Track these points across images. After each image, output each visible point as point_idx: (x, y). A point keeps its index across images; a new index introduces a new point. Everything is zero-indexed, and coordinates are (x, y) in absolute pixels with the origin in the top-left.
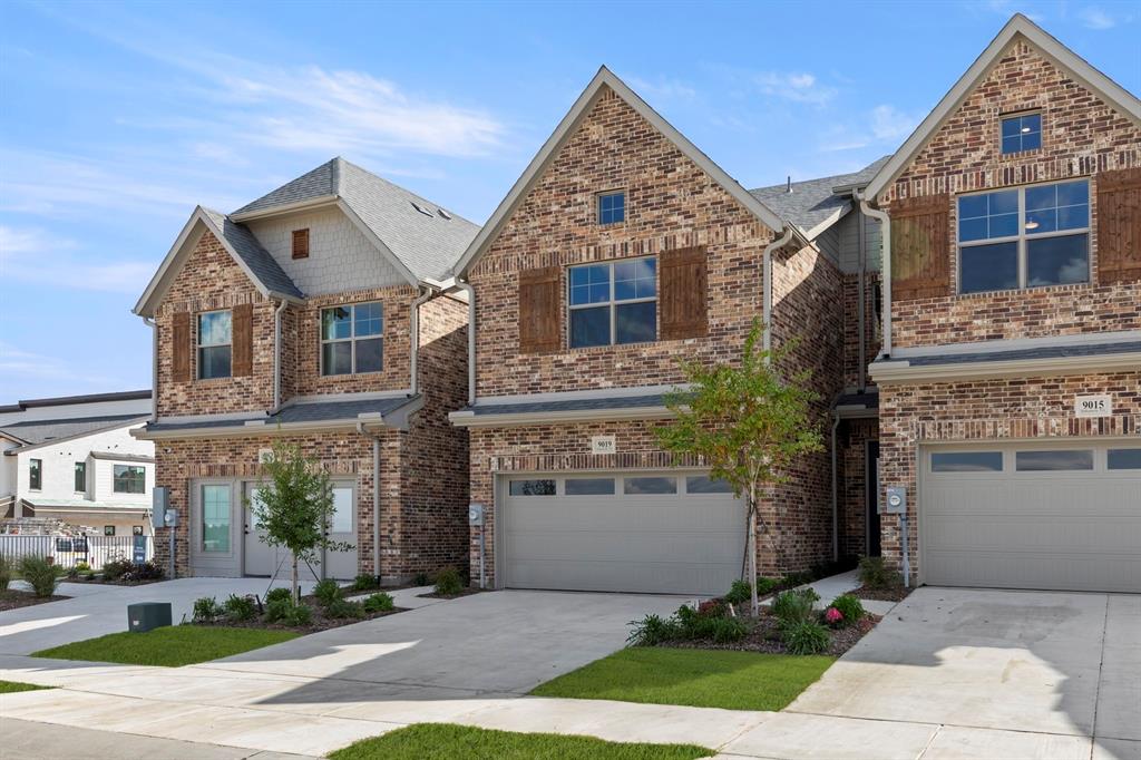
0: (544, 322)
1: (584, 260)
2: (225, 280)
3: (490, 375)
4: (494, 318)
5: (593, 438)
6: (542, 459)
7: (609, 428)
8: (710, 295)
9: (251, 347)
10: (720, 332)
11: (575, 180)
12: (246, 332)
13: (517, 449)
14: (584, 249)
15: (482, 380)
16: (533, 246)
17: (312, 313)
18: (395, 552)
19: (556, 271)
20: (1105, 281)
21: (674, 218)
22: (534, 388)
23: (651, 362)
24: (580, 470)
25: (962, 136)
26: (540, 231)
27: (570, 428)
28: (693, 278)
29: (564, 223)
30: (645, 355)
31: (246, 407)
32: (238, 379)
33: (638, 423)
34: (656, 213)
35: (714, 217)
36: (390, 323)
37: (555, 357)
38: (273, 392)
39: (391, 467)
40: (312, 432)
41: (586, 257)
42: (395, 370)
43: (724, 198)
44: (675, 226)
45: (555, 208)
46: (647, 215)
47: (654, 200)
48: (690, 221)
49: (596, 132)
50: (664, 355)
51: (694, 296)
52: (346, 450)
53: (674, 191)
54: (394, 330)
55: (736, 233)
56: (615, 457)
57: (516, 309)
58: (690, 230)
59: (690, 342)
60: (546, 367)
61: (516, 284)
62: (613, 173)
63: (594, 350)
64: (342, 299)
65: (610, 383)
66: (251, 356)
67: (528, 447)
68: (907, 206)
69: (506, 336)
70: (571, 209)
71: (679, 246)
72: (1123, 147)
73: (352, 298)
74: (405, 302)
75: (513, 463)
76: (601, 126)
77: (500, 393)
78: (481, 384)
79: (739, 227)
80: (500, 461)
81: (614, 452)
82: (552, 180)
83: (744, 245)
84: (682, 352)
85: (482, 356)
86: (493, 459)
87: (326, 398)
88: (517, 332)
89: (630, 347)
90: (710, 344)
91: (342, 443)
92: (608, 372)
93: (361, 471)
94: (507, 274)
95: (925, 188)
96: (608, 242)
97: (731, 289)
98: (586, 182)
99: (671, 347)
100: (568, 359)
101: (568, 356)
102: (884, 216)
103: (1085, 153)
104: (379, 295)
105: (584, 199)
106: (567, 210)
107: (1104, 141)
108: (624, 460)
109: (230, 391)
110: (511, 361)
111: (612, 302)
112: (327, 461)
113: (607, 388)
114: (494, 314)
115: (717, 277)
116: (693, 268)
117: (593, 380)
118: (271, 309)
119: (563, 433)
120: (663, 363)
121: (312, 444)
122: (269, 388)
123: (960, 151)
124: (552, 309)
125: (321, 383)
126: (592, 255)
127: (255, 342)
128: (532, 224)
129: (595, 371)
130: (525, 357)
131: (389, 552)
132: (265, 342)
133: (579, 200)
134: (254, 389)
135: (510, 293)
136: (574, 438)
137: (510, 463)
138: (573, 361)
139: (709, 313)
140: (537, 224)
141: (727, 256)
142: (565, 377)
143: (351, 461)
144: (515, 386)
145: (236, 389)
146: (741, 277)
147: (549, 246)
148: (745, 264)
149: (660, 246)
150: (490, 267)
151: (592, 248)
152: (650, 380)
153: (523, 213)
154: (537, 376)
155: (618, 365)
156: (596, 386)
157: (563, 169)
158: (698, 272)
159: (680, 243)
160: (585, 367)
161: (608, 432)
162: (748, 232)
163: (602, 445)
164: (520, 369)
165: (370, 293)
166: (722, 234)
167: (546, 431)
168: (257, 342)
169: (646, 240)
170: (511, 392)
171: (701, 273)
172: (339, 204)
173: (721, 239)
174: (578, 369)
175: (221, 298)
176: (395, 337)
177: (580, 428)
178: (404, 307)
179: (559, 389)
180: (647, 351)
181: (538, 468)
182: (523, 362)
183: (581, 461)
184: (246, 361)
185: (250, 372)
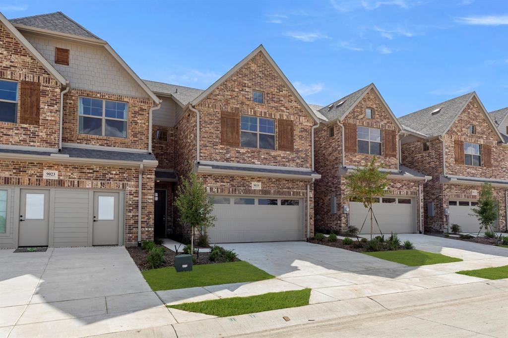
0: (232, 134)
1: (249, 114)
2: (11, 62)
3: (206, 152)
4: (208, 128)
5: (252, 183)
6: (231, 189)
7: (259, 179)
8: (294, 138)
9: (38, 109)
10: (298, 151)
11: (245, 82)
12: (34, 98)
13: (219, 184)
14: (249, 110)
15: (202, 153)
16: (227, 103)
17: (73, 98)
18: (150, 229)
19: (238, 114)
21: (282, 108)
22: (227, 160)
23: (275, 157)
24: (247, 195)
25: (359, 110)
26: (230, 97)
27: (243, 178)
28: (289, 131)
29: (241, 97)
30: (272, 154)
31: (32, 144)
32: (25, 126)
33: (270, 179)
34: (276, 104)
35: (295, 112)
36: (133, 115)
37: (237, 149)
38: (58, 137)
39: (149, 187)
40: (92, 164)
41: (250, 113)
42: (136, 139)
43: (299, 107)
44: (283, 111)
45: (236, 90)
46: (272, 104)
47: (275, 99)
48: (288, 111)
49: (254, 67)
50: (279, 156)
51: (289, 137)
52: (117, 177)
53: (282, 99)
54: (136, 119)
55: (302, 119)
56: (261, 191)
57: (219, 126)
58: (288, 114)
59: (288, 152)
60: (233, 152)
61: (219, 116)
62: (260, 85)
63: (254, 149)
64: (99, 95)
65: (259, 163)
66: (38, 114)
67: (224, 184)
68: (347, 125)
69: (214, 136)
70: (244, 92)
71: (284, 119)
72: (388, 124)
73: (107, 97)
74: (143, 107)
75: (217, 190)
76: (256, 66)
77: (211, 160)
78: (201, 155)
79: (304, 118)
80: (211, 189)
81: (261, 189)
82: (236, 78)
83: (305, 124)
84: (285, 155)
85: (202, 142)
86: (208, 188)
87: (83, 146)
88: (220, 136)
89: (268, 150)
90: (294, 155)
91: (114, 172)
92: (259, 158)
93: (128, 188)
94: (215, 110)
95: (351, 121)
96: (259, 110)
97: (301, 138)
98: (250, 84)
99: (281, 153)
100: (242, 151)
101: (242, 150)
102: (342, 125)
103: (382, 123)
104: (126, 100)
105: (249, 90)
106: (242, 92)
107: (385, 121)
108: (264, 192)
109: (16, 132)
110: (217, 147)
111: (258, 132)
112: (103, 182)
113: (258, 165)
114: (208, 126)
115: (297, 132)
116: (289, 127)
117: (253, 160)
118: (58, 90)
119: (240, 180)
120: (279, 158)
121: (91, 171)
122: (56, 135)
123: (358, 114)
124: (236, 129)
125: (80, 137)
126: (253, 113)
127: (42, 106)
128: (226, 93)
129: (253, 157)
130: (223, 146)
131: (147, 229)
132: (52, 108)
133: (247, 90)
134: (41, 134)
135: (216, 118)
136: (244, 182)
137: (216, 190)
138: (244, 152)
139: (294, 144)
140: (229, 93)
141: (300, 126)
142: (240, 157)
143: (121, 183)
144: (218, 158)
145: (22, 131)
146: (304, 134)
147: (234, 104)
148: (305, 130)
149: (278, 117)
150: (207, 105)
151: (253, 110)
152: (274, 164)
153: (222, 87)
154: (229, 155)
155: (263, 157)
156: (254, 163)
157: (240, 76)
158: (291, 130)
160: (249, 155)
161: (259, 181)
162: (306, 120)
163: (256, 186)
164: (221, 151)
165: (120, 98)
166: (298, 118)
167: (232, 178)
168: (44, 106)
169: (273, 113)
170: (217, 160)
171: (292, 130)
172: (106, 46)
173: (298, 120)
174: (246, 155)
175: (9, 72)
176: (136, 123)
177: (247, 178)
178: (142, 110)
179: (238, 162)
180: (273, 153)
181: (229, 193)
182: (222, 149)
183: (248, 191)
184: (34, 116)
185: (37, 123)
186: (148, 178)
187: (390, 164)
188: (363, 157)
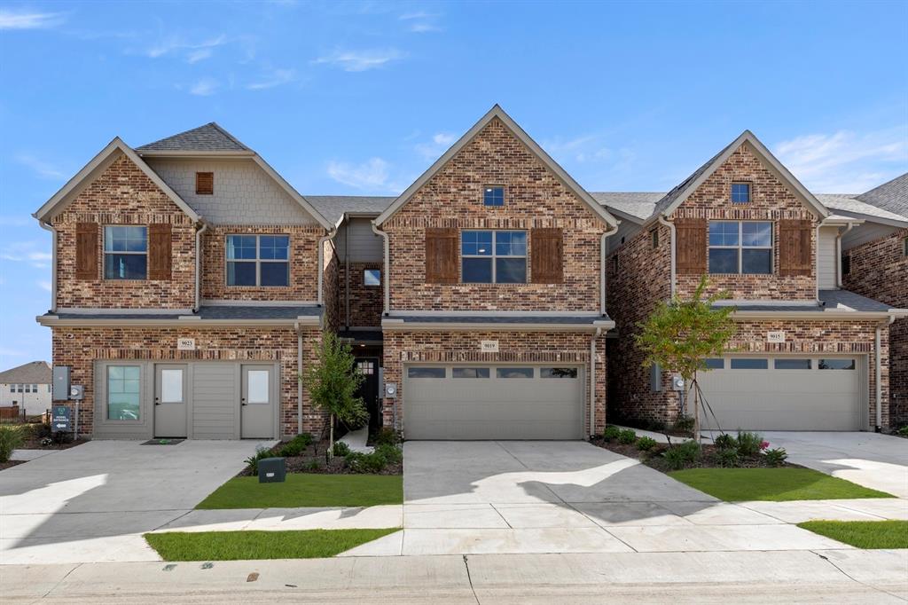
0: (445, 263)
1: (476, 226)
2: (138, 202)
3: (400, 296)
4: (404, 257)
5: (482, 342)
6: (443, 354)
7: (494, 335)
8: (564, 258)
9: (170, 258)
10: (571, 282)
11: (469, 174)
12: (165, 245)
13: (422, 347)
14: (476, 220)
15: (394, 299)
16: (436, 212)
17: (218, 238)
18: (315, 417)
19: (455, 231)
20: (783, 274)
21: (541, 209)
22: (437, 307)
23: (524, 296)
24: (473, 362)
25: (713, 189)
26: (442, 204)
27: (465, 335)
28: (554, 247)
29: (461, 200)
30: (520, 291)
31: (164, 305)
32: (156, 282)
33: (515, 334)
34: (528, 204)
35: (567, 212)
36: (296, 252)
37: (454, 288)
38: (194, 294)
39: (313, 356)
40: (236, 327)
41: (478, 225)
42: (301, 286)
43: (574, 202)
44: (541, 213)
45: (453, 190)
46: (521, 204)
47: (527, 195)
48: (552, 212)
49: (485, 146)
50: (534, 293)
51: (554, 258)
52: (268, 342)
53: (540, 192)
54: (300, 257)
55: (582, 224)
56: (499, 354)
57: (423, 253)
58: (551, 217)
59: (550, 286)
60: (446, 293)
61: (423, 236)
62: (498, 174)
63: (484, 285)
64: (250, 229)
65: (495, 307)
66: (170, 266)
67: (431, 346)
68: (684, 222)
69: (414, 270)
70: (466, 192)
71: (544, 226)
72: (791, 209)
73: (260, 230)
74: (311, 239)
75: (420, 356)
76: (489, 143)
77: (409, 308)
78: (393, 302)
79: (584, 220)
80: (409, 355)
81: (498, 351)
82: (451, 171)
83: (587, 231)
84: (546, 291)
85: (395, 282)
86: (403, 353)
87: (232, 303)
88: (424, 268)
89: (511, 285)
90: (565, 289)
91: (265, 337)
92: (494, 300)
93: (284, 358)
94: (416, 229)
95: (694, 214)
96: (493, 217)
97: (578, 257)
98: (477, 177)
99: (539, 288)
100: (463, 289)
101: (463, 288)
102: (670, 224)
103: (774, 208)
104: (286, 231)
105: (476, 188)
106: (462, 192)
107: (782, 204)
108: (505, 356)
109: (146, 291)
110: (419, 287)
111: (494, 256)
112: (250, 350)
113: (492, 310)
114: (405, 255)
115: (569, 248)
116: (554, 241)
117: (482, 304)
118: (192, 230)
119: (459, 337)
120: (533, 297)
121: (235, 336)
122: (191, 291)
123: (712, 197)
124: (451, 256)
125: (227, 291)
126: (482, 224)
127: (174, 254)
128: (435, 198)
129: (484, 299)
130: (430, 285)
131: (311, 417)
132: (186, 255)
133: (472, 188)
134: (173, 291)
135: (417, 241)
136: (468, 342)
137: (418, 356)
138: (467, 291)
139: (564, 269)
140: (439, 198)
141: (576, 237)
142: (460, 301)
143: (275, 351)
144: (421, 304)
145: (152, 290)
146: (585, 250)
147: (449, 214)
148: (587, 243)
149: (531, 225)
150: (402, 222)
151: (482, 220)
152: (524, 307)
153: (428, 190)
154: (439, 299)
155: (501, 296)
156: (485, 308)
157: (460, 165)
158: (557, 244)
159: (545, 225)
160: (477, 296)
161: (494, 338)
162: (590, 224)
163: (489, 347)
164: (426, 293)
165: (278, 229)
166: (573, 223)
167: (446, 336)
168: (176, 254)
169: (521, 220)
170: (418, 308)
171: (560, 245)
172: (255, 158)
173: (572, 225)
174: (471, 296)
175: (136, 216)
176: (301, 263)
177: (472, 334)
178: (309, 242)
179: (456, 309)
180: (521, 289)
181: (440, 360)
182: (428, 289)
183: (474, 355)
184: (165, 268)
185: (169, 277)
186: (311, 342)
187: (793, 290)
188: (723, 281)
